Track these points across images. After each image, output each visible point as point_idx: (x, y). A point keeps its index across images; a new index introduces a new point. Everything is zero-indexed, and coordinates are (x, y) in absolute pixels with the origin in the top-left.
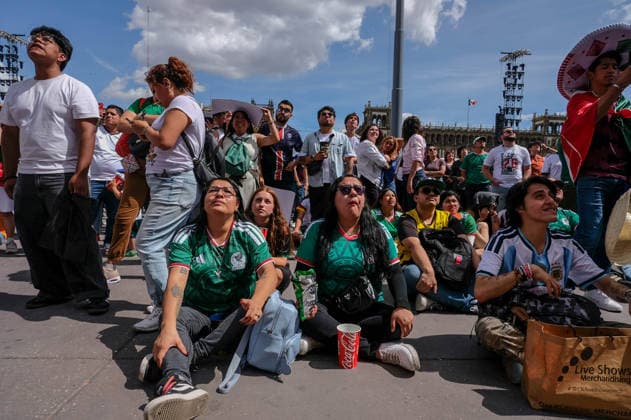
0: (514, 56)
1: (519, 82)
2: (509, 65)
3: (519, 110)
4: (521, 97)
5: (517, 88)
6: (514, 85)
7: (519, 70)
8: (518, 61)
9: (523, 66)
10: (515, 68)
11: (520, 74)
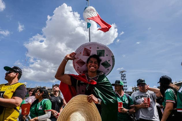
0: (122, 72)
1: (125, 78)
2: (121, 74)
3: (126, 86)
4: (126, 82)
5: (124, 80)
6: (124, 79)
7: (124, 75)
8: (124, 73)
9: (125, 74)
10: (123, 75)
11: (125, 77)
